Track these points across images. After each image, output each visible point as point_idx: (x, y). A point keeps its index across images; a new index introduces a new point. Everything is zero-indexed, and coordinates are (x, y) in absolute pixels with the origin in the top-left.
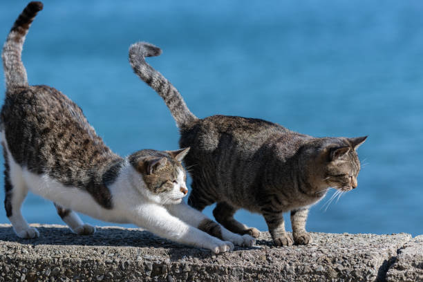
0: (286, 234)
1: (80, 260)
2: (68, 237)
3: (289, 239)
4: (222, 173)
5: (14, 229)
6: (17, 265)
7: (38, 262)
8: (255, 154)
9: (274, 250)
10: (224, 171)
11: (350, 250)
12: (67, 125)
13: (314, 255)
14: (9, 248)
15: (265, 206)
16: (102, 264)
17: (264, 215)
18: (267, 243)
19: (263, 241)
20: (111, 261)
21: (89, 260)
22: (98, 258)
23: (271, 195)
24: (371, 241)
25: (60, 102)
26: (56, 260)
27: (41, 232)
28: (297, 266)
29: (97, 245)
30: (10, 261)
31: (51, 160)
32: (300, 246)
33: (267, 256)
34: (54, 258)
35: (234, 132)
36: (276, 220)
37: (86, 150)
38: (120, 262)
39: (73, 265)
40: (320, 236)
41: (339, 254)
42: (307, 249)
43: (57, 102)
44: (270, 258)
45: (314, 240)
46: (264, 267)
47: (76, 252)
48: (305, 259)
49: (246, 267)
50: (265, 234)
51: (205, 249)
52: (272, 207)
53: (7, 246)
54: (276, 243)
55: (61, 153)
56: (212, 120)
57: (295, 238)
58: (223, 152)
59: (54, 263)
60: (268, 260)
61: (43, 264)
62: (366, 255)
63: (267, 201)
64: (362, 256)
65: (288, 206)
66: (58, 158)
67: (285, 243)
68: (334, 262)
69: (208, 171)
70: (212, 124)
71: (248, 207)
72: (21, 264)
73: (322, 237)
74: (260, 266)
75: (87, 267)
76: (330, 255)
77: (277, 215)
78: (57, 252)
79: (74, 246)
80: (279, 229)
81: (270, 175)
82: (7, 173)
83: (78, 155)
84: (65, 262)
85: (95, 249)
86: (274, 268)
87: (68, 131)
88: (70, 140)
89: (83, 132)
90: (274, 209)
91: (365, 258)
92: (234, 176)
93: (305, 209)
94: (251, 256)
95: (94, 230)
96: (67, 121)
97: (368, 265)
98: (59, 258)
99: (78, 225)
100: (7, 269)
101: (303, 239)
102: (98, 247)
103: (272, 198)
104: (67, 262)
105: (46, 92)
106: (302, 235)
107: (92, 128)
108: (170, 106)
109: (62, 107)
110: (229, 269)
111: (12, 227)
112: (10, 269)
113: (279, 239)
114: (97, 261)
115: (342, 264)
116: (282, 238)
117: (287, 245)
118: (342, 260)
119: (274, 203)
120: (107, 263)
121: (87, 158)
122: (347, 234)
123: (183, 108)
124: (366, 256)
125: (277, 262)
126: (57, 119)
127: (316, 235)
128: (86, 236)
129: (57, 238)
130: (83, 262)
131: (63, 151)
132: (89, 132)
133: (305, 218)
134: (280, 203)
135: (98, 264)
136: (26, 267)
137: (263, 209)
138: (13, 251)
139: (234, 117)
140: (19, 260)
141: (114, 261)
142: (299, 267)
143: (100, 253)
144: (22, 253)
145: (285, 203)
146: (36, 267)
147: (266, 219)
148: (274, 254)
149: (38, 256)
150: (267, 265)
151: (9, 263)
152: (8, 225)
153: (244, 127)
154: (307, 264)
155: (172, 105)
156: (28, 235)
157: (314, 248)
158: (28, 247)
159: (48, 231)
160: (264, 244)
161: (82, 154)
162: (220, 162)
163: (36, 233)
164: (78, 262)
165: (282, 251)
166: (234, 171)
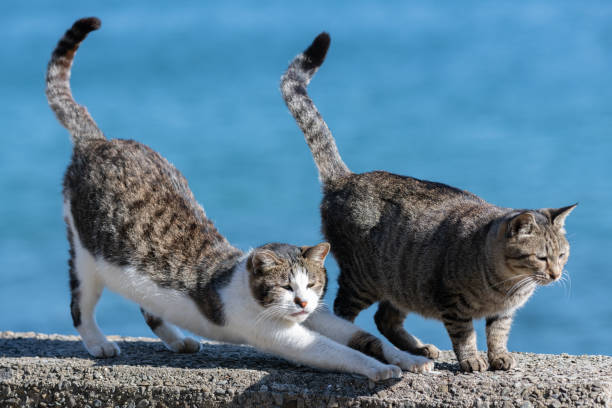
0: (478, 354)
1: (179, 390)
2: (161, 356)
3: (481, 361)
4: (386, 260)
5: (84, 343)
6: (87, 396)
7: (117, 391)
8: (435, 234)
9: (460, 378)
10: (389, 257)
11: (571, 378)
12: (167, 200)
13: (518, 385)
14: (75, 370)
15: (447, 311)
16: (210, 396)
17: (446, 324)
18: (450, 368)
19: (445, 363)
20: (223, 391)
21: (191, 390)
22: (204, 386)
23: (455, 295)
24: (601, 365)
25: (158, 166)
26: (144, 388)
27: (122, 348)
28: (493, 401)
29: (204, 367)
30: (76, 390)
31: (143, 248)
32: (497, 372)
33: (450, 386)
34: (140, 386)
35: (404, 200)
36: (464, 333)
37: (193, 239)
38: (236, 393)
39: (168, 396)
40: (527, 359)
41: (555, 385)
42: (507, 376)
43: (153, 166)
44: (454, 389)
45: (518, 363)
46: (445, 402)
47: (173, 378)
48: (505, 392)
49: (419, 401)
50: (447, 355)
51: (359, 375)
52: (457, 313)
53: (74, 368)
54: (463, 368)
55: (157, 239)
56: (371, 180)
57: (491, 361)
58: (387, 230)
59: (140, 393)
60: (451, 392)
61: (125, 395)
62: (594, 386)
63: (451, 303)
64: (587, 388)
65: (481, 310)
66: (153, 246)
67: (475, 367)
68: (547, 396)
69: (362, 256)
70: (371, 186)
71: (423, 311)
72: (92, 394)
73: (530, 359)
74: (440, 401)
75: (188, 399)
76: (542, 385)
77: (464, 324)
78: (145, 378)
79: (170, 369)
80: (467, 347)
81: (453, 264)
82: (71, 263)
83: (181, 244)
84: (157, 393)
85: (199, 374)
86: (459, 404)
87: (169, 208)
88: (172, 221)
89: (189, 212)
90: (460, 316)
91: (593, 390)
92: (403, 265)
93: (506, 318)
94: (427, 386)
95: (199, 348)
96: (167, 194)
97: (596, 401)
98: (147, 387)
99: (176, 339)
100: (73, 401)
101: (501, 362)
102: (205, 371)
103: (457, 300)
104: (160, 393)
105: (139, 151)
106: (501, 356)
107: (201, 207)
108: (313, 146)
109: (162, 174)
110: (394, 405)
111: (81, 342)
112: (77, 402)
113: (468, 362)
114: (202, 391)
115: (559, 398)
116: (472, 360)
117: (479, 371)
118: (559, 394)
119: (460, 305)
120: (217, 394)
121: (193, 250)
122: (567, 355)
123: (331, 154)
124: (594, 388)
125: (464, 395)
126: (154, 190)
127: (521, 356)
128: (188, 356)
129: (144, 357)
130: (182, 393)
131: (161, 238)
132: (196, 212)
133: (507, 332)
134: (468, 306)
135: (203, 396)
136: (99, 398)
137: (444, 316)
138: (81, 376)
139: (404, 178)
140: (90, 389)
141: (227, 392)
142: (496, 403)
143: (206, 380)
144: (94, 378)
145: (476, 305)
146: (115, 398)
147: (449, 331)
148: (459, 384)
149: (117, 383)
150: (449, 400)
151: (75, 393)
152: (75, 338)
153: (418, 194)
154: (507, 398)
155: (315, 146)
156: (103, 353)
157: (519, 375)
158: (103, 370)
159: (133, 346)
160: (446, 369)
161: (187, 244)
162: (383, 244)
163: (115, 350)
164: (175, 393)
165: (472, 380)
166: (404, 258)
